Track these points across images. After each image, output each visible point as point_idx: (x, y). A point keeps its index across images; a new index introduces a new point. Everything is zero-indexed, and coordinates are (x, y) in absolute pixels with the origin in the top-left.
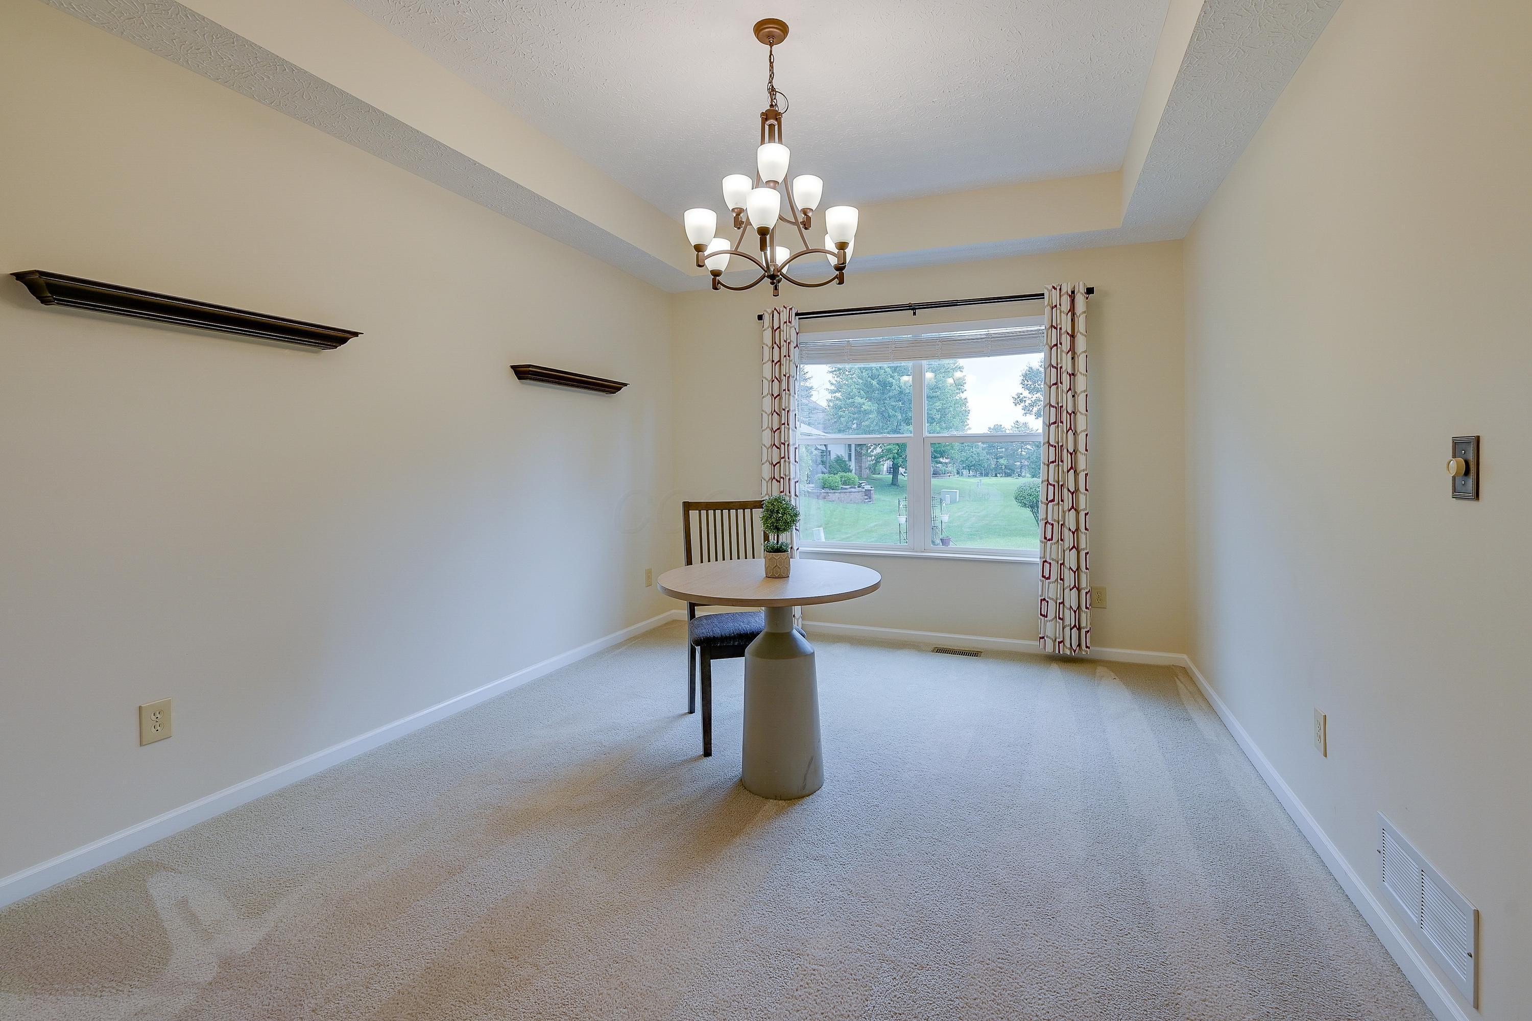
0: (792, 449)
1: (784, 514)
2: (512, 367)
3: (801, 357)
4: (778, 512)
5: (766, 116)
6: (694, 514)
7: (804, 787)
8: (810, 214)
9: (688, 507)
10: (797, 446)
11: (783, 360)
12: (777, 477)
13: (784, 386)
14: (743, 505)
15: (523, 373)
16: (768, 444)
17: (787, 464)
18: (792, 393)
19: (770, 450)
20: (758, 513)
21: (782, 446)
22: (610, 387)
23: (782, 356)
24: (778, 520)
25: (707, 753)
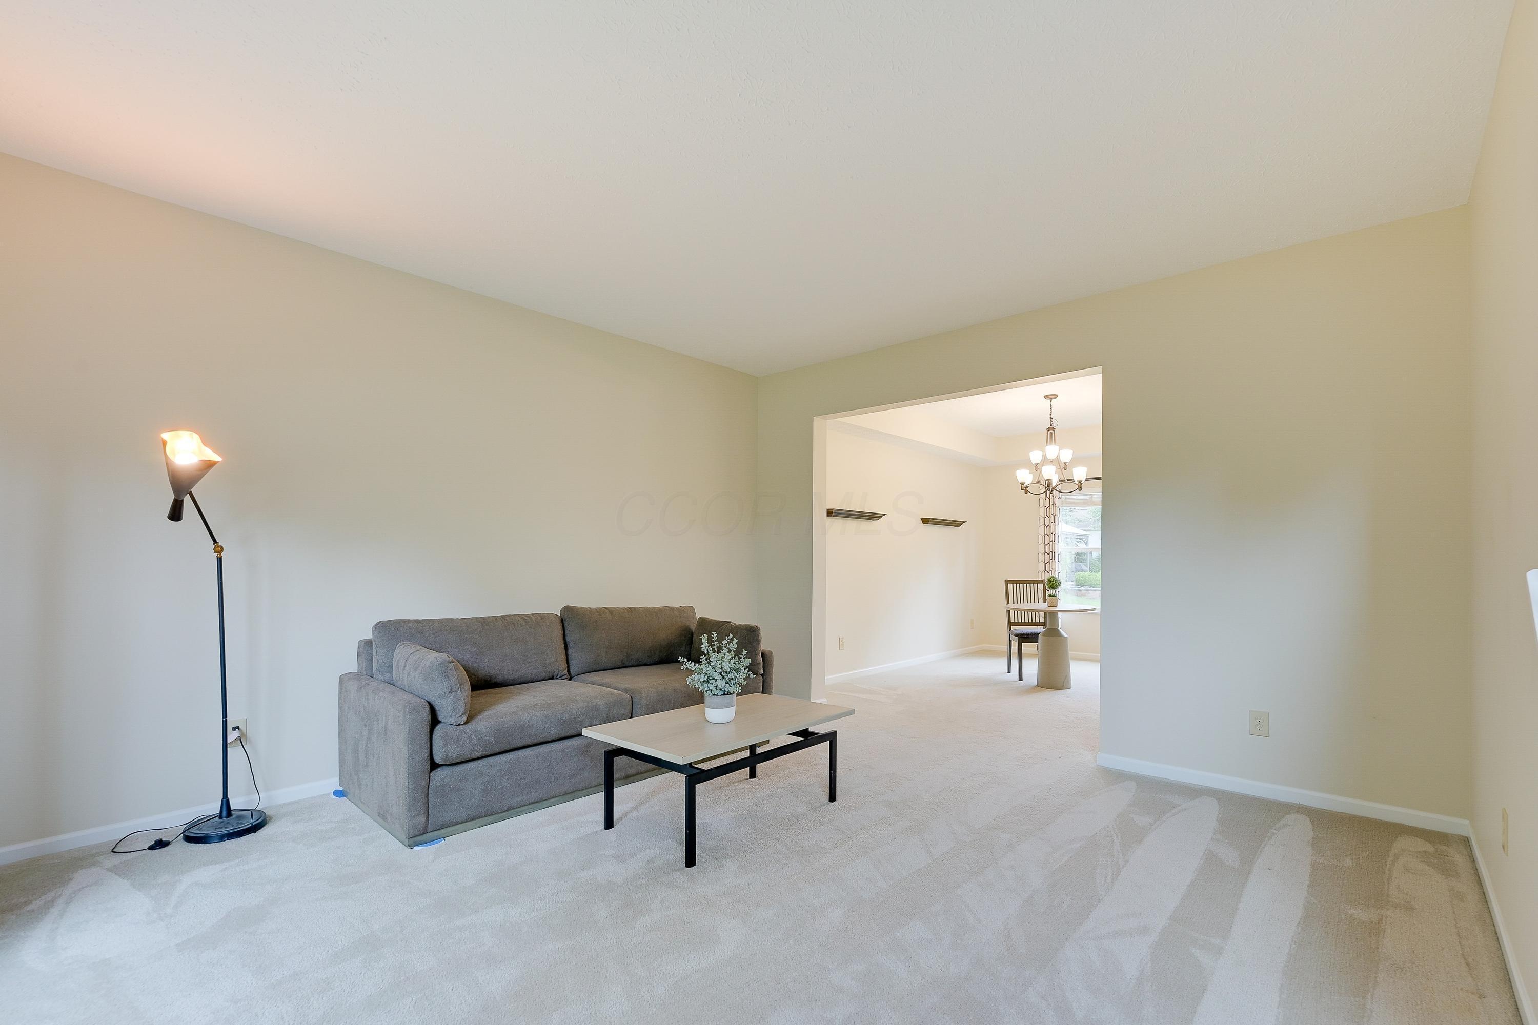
0: (1056, 555)
1: (1055, 582)
2: (921, 519)
3: (1062, 503)
4: (1053, 581)
5: (1049, 429)
6: (1010, 585)
7: (1063, 686)
8: (1067, 464)
9: (1007, 582)
10: (1059, 553)
11: (1051, 506)
12: (1048, 570)
13: (1052, 520)
14: (1033, 582)
15: (925, 521)
16: (1043, 552)
17: (1054, 563)
18: (1056, 523)
19: (1043, 555)
20: (1041, 586)
21: (1051, 553)
22: (957, 524)
23: (1051, 504)
24: (1053, 584)
25: (1021, 679)
